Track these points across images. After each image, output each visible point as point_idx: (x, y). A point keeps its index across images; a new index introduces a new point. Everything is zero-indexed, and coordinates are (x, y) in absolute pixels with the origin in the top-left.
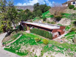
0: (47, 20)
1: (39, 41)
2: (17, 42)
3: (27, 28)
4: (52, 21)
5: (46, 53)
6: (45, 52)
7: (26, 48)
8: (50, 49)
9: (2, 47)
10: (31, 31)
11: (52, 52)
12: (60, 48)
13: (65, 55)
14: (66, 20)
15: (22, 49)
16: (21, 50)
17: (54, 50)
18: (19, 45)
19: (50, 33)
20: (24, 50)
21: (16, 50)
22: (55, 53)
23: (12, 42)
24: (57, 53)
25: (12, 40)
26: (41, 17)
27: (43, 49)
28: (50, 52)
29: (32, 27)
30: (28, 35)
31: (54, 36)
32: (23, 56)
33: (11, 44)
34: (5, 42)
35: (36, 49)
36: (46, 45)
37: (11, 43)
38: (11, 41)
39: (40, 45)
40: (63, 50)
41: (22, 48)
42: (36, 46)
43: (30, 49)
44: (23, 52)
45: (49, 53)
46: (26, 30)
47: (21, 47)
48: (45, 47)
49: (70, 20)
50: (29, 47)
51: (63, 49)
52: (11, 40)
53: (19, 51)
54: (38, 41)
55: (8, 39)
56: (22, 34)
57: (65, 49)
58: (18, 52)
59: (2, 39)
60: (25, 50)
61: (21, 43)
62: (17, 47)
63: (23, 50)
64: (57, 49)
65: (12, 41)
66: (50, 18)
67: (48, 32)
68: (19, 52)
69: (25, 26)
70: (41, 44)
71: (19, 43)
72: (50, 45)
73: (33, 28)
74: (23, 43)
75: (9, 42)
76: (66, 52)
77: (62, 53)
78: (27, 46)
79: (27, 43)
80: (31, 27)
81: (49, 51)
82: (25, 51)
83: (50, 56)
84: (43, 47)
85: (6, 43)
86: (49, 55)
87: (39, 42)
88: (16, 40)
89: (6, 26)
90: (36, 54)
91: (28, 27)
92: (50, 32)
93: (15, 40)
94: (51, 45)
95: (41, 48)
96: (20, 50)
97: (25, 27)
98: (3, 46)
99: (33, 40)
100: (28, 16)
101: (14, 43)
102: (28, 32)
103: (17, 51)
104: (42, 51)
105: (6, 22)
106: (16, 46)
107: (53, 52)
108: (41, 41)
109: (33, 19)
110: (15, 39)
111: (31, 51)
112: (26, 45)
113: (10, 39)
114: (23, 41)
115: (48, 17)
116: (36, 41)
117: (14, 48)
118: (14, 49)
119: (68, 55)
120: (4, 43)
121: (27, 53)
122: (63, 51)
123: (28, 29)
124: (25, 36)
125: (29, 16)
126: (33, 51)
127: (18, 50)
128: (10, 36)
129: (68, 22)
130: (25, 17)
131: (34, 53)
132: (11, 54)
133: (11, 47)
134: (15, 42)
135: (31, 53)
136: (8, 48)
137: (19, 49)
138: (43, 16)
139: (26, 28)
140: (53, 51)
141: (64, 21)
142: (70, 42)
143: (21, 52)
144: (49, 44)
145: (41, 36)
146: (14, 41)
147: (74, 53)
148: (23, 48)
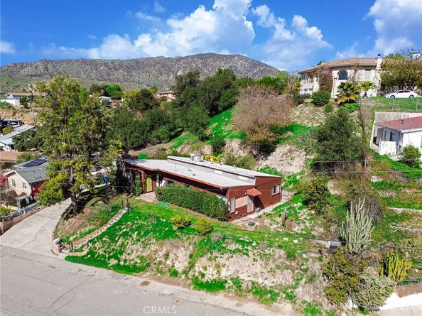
0: (227, 150)
1: (185, 226)
2: (111, 233)
3: (145, 183)
4: (243, 154)
5: (204, 259)
6: (202, 256)
7: (142, 252)
8: (214, 248)
9: (57, 252)
10: (161, 195)
11: (219, 256)
12: (243, 243)
13: (251, 259)
14: (290, 151)
15: (129, 254)
16: (128, 258)
17: (224, 248)
18: (119, 243)
19: (222, 199)
20: (138, 256)
21: (109, 259)
22: (226, 256)
23: (94, 235)
24: (232, 257)
25: (92, 227)
26: (208, 132)
27: (196, 249)
28: (214, 254)
29: (163, 182)
30: (150, 208)
31: (236, 210)
32: (134, 274)
33: (90, 241)
34: (68, 238)
35: (174, 251)
36: (204, 237)
37: (88, 238)
38: (90, 232)
39: (189, 238)
40: (249, 248)
41: (129, 251)
42: (173, 241)
43: (156, 251)
44: (132, 263)
45: (210, 259)
46: (142, 193)
47: (125, 248)
48: (201, 242)
49: (304, 153)
50: (153, 247)
51: (250, 243)
52: (87, 229)
53: (119, 261)
54: (182, 225)
55: (77, 225)
56: (128, 206)
57: (254, 244)
58: (118, 264)
59: (53, 229)
60: (142, 258)
61: (125, 235)
62: (113, 250)
63: (133, 257)
64: (233, 247)
65: (93, 230)
66: (239, 141)
67: (217, 199)
68: (122, 263)
69: (138, 177)
70: (191, 236)
71: (121, 235)
72: (214, 237)
73: (169, 182)
74: (134, 236)
75: (82, 235)
76: (255, 251)
77: (244, 254)
78: (147, 245)
79: (145, 235)
80: (161, 179)
81: (211, 253)
82: (139, 261)
83: (214, 266)
84: (195, 244)
85: (71, 239)
86: (210, 263)
87: (185, 231)
88: (106, 228)
89: (71, 179)
90: (173, 266)
91: (149, 181)
92: (220, 197)
93: (104, 229)
94: (219, 234)
95: (191, 247)
96: (123, 257)
97: (138, 182)
98: (60, 251)
99: (168, 224)
100: (148, 128)
101: (99, 238)
102: (150, 197)
103: (114, 262)
104: (191, 256)
105: (74, 164)
106: (108, 248)
107: (222, 254)
108: (192, 227)
109: (171, 144)
110: (102, 225)
111: (158, 259)
112: (142, 242)
113: (83, 225)
114: (131, 230)
115: (232, 138)
116: (175, 228)
117: (101, 253)
118: (103, 256)
119: (259, 259)
120: (61, 241)
121: (148, 265)
122: (247, 250)
123: (149, 187)
124: (139, 213)
125: (152, 128)
126: (167, 256)
127: (116, 258)
128: (81, 214)
129: (298, 158)
130: (135, 134)
131: (169, 262)
132: (96, 272)
133: (91, 252)
134: (103, 233)
135: (160, 263)
136: (79, 254)
137: (121, 254)
138: (214, 129)
139: (143, 185)
140: (223, 250)
141: (284, 158)
142: (275, 226)
143: (127, 264)
144: (213, 234)
145: (195, 212)
146: (100, 233)
147: (273, 251)
148: (133, 251)
